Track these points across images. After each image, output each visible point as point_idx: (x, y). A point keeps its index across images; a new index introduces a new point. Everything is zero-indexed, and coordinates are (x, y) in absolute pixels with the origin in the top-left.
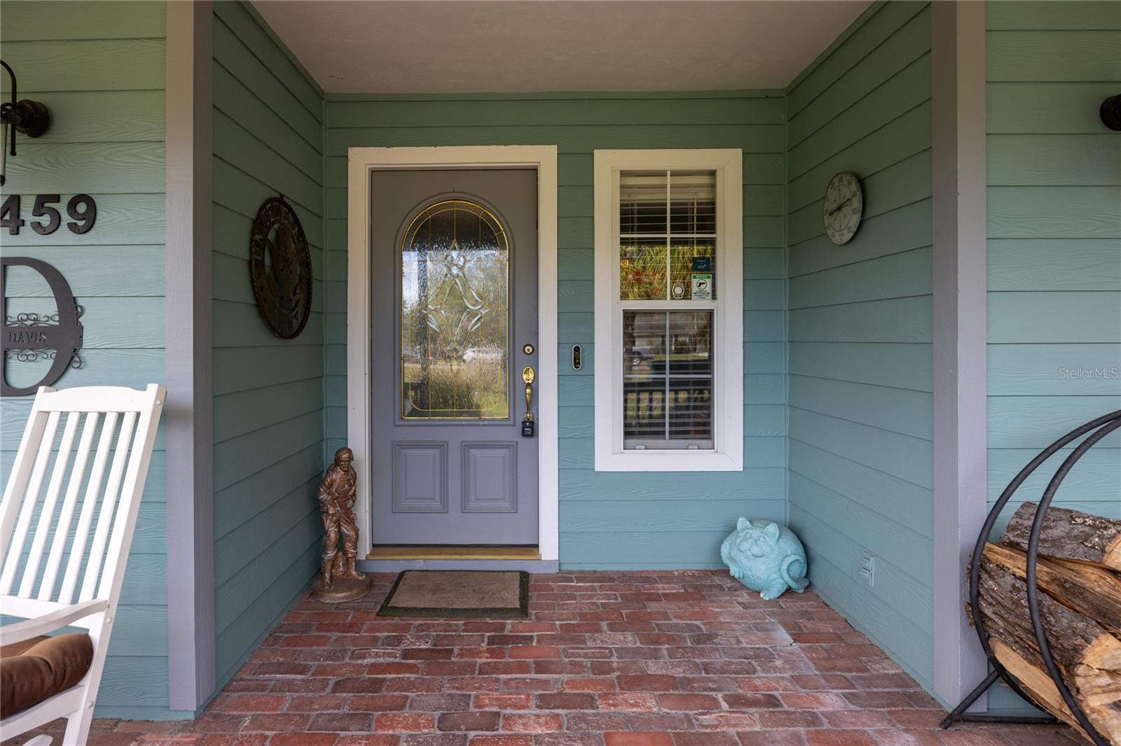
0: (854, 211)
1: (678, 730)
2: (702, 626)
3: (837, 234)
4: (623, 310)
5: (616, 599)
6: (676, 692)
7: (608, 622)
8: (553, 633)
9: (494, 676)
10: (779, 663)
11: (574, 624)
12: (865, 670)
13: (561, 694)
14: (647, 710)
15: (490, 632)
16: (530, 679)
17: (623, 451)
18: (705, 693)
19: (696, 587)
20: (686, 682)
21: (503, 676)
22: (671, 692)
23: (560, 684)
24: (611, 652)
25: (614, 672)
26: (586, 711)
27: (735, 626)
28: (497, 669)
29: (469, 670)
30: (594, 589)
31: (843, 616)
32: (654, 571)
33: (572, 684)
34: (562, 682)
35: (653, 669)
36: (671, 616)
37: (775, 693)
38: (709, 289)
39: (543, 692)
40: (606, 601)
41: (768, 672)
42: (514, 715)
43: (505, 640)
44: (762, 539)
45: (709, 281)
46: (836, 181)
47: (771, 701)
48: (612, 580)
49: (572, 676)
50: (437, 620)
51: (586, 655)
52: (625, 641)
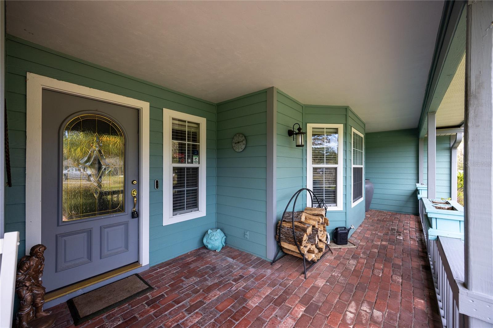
0: (244, 144)
1: (230, 296)
2: (210, 266)
3: (237, 149)
4: (173, 167)
5: (179, 269)
6: (221, 286)
7: (183, 277)
8: (169, 289)
9: (163, 315)
10: (235, 266)
11: (173, 283)
12: (251, 260)
13: (191, 306)
14: (219, 295)
15: (145, 301)
16: (177, 308)
17: (172, 216)
18: (227, 283)
19: (198, 255)
20: (220, 282)
21: (166, 313)
22: (220, 287)
23: (188, 303)
24: (193, 285)
25: (200, 290)
26: (204, 306)
27: (218, 262)
28: (161, 312)
29: (151, 319)
30: (167, 269)
31: (237, 249)
32: (182, 255)
33: (192, 301)
34: (188, 302)
35: (209, 283)
36: (200, 267)
37: (240, 274)
38: (198, 161)
39: (186, 309)
40: (176, 271)
41: (235, 270)
42: (184, 321)
43: (153, 301)
44: (217, 235)
45: (198, 158)
46: (238, 135)
47: (242, 277)
48: (171, 263)
49: (189, 298)
50: (114, 310)
51: (187, 290)
52: (194, 280)
